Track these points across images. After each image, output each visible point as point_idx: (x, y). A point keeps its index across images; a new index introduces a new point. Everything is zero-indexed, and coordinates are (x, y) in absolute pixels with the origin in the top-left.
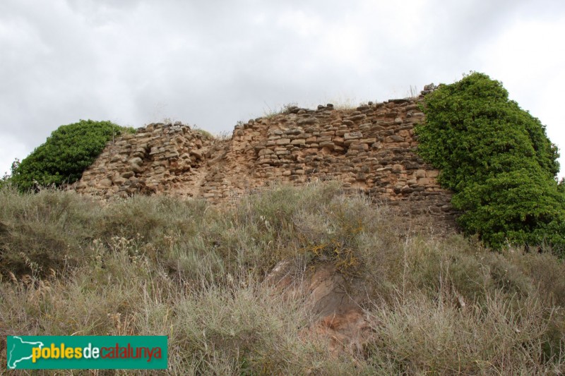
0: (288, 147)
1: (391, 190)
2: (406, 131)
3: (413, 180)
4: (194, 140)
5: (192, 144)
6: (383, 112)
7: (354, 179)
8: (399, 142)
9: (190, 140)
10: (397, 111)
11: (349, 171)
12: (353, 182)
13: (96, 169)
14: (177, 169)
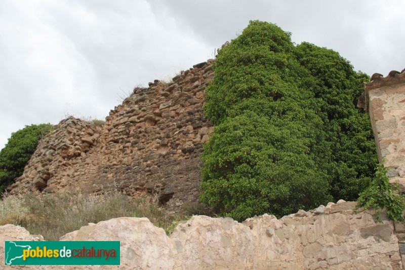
0: (127, 125)
1: (180, 151)
2: (201, 92)
3: (198, 139)
4: (84, 129)
5: (82, 133)
6: (188, 78)
7: (158, 145)
8: (195, 104)
9: (81, 130)
10: (198, 75)
11: (156, 138)
12: (157, 148)
13: (30, 164)
14: (68, 156)
